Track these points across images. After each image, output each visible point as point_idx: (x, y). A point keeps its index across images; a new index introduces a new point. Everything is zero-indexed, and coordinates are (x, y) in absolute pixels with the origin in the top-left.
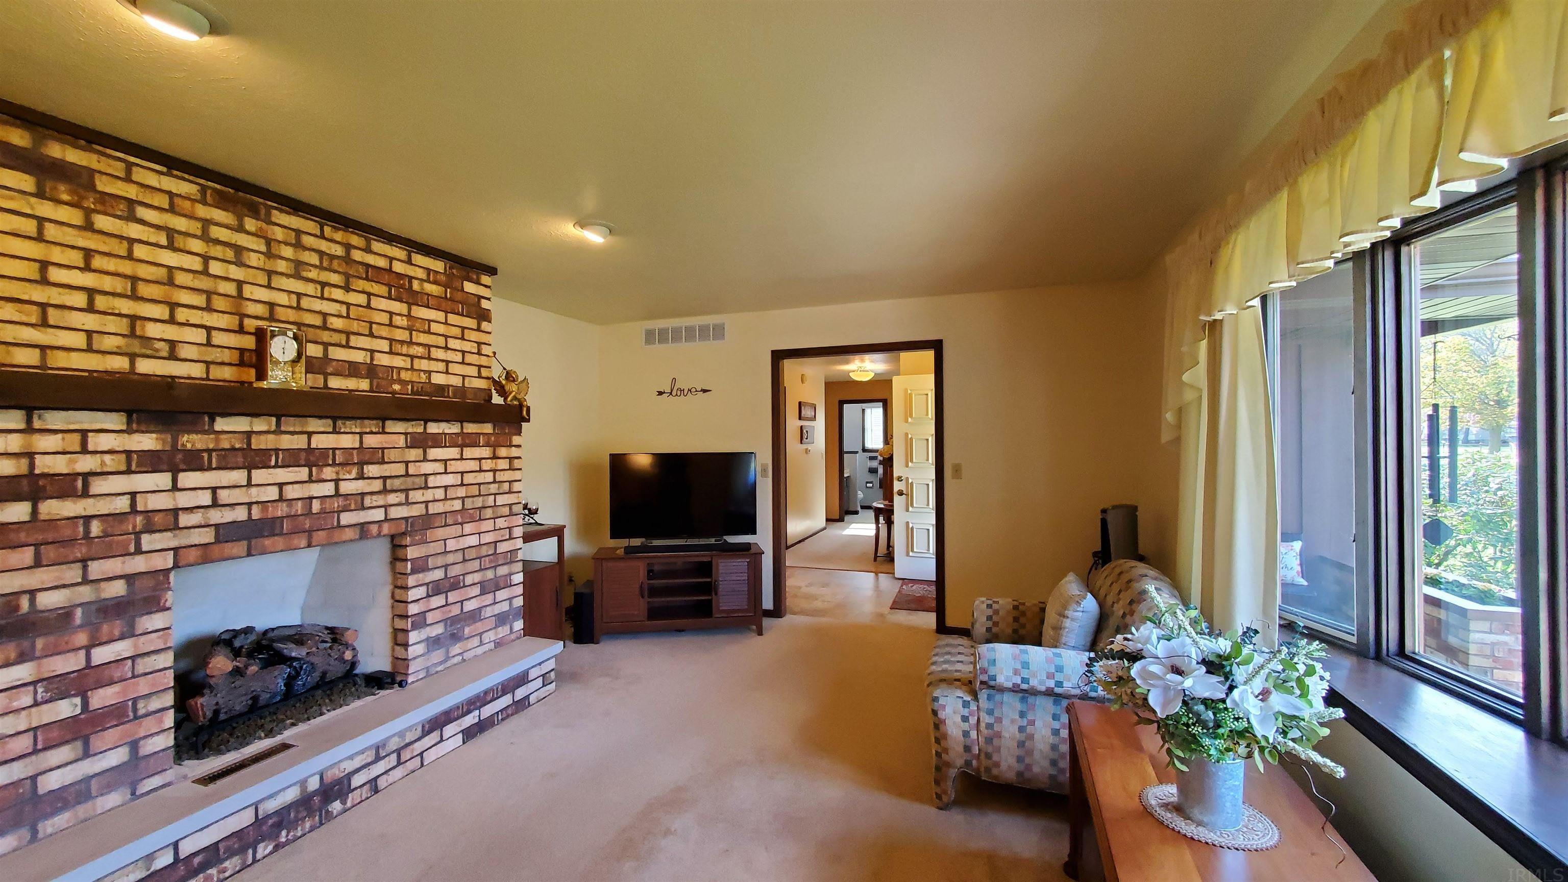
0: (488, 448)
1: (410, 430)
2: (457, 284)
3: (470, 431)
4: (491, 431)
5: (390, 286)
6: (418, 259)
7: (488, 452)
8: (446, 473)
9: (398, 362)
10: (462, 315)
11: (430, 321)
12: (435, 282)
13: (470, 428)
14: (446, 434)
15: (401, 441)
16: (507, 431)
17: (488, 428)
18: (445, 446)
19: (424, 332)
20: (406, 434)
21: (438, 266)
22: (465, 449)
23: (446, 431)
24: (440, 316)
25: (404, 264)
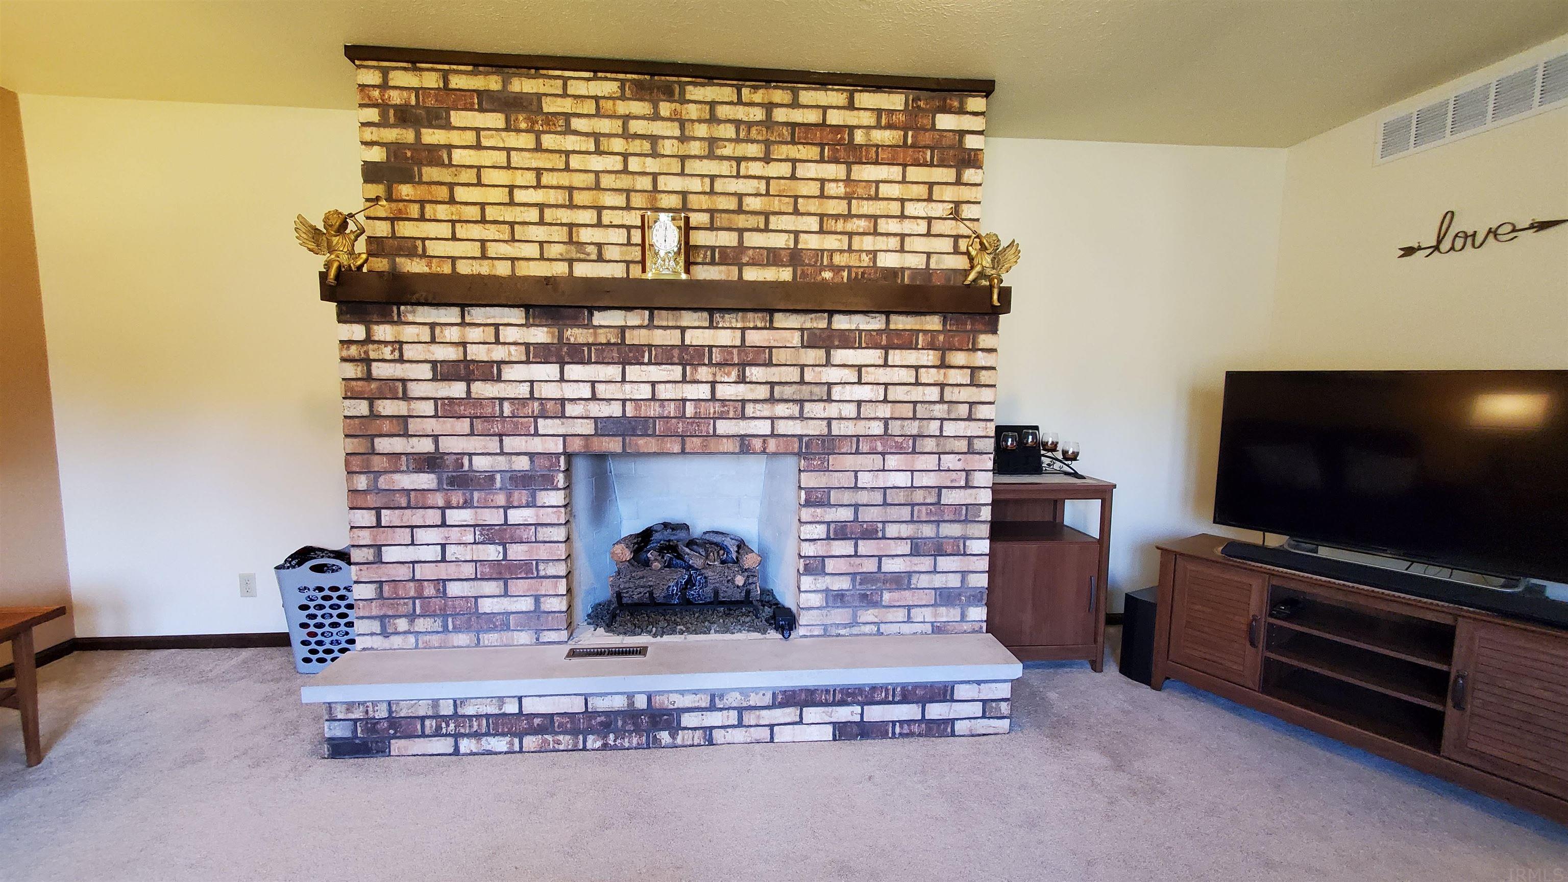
0: (931, 352)
1: (808, 325)
2: (926, 122)
3: (900, 327)
4: (938, 327)
5: (822, 145)
6: (865, 99)
7: (931, 357)
8: (860, 382)
9: (831, 242)
10: (931, 165)
11: (877, 182)
12: (890, 126)
13: (901, 322)
14: (860, 331)
15: (795, 339)
16: (969, 327)
17: (933, 323)
18: (860, 347)
19: (869, 198)
20: (802, 330)
21: (895, 101)
22: (891, 352)
23: (861, 327)
24: (895, 172)
25: (842, 112)
